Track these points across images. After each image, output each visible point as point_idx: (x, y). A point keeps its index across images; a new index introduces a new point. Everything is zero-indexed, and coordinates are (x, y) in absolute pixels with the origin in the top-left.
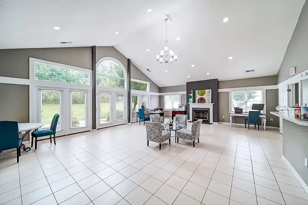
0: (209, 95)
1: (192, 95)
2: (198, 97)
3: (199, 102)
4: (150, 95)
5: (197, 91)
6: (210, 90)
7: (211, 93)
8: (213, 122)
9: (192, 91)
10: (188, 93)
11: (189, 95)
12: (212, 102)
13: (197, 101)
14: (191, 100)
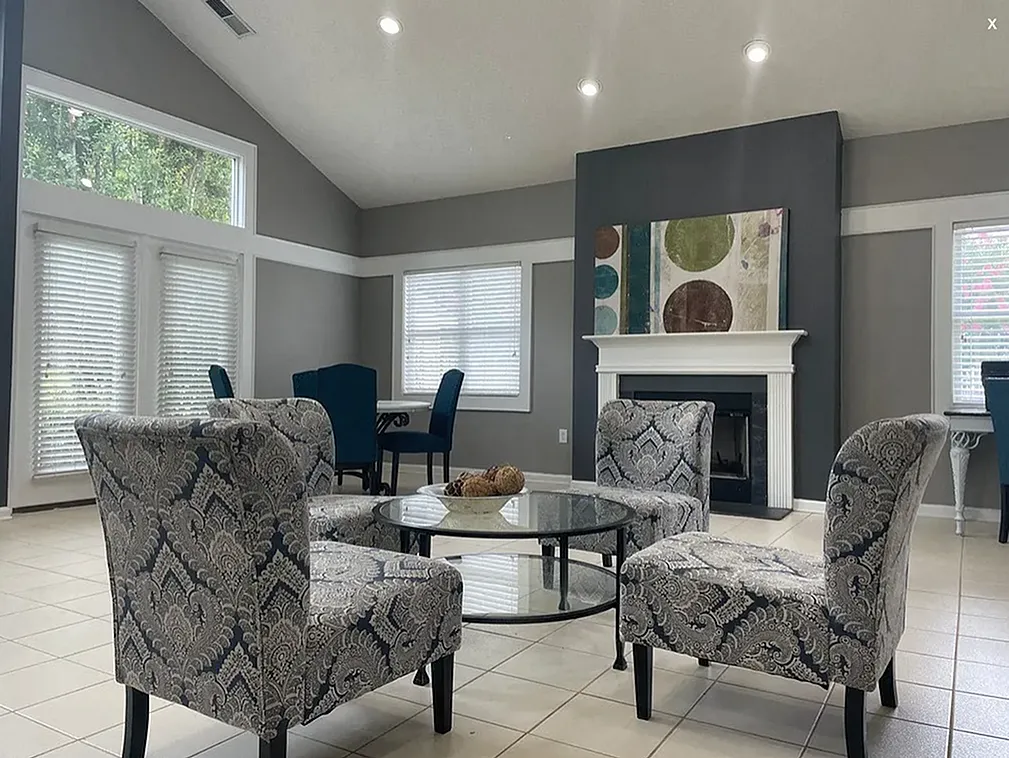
0: (765, 263)
1: (615, 261)
2: (670, 278)
3: (672, 324)
4: (261, 263)
5: (659, 231)
6: (775, 218)
7: (775, 243)
8: (796, 495)
9: (618, 228)
10: (590, 246)
11: (599, 262)
12: (786, 323)
13: (656, 318)
14: (613, 303)
